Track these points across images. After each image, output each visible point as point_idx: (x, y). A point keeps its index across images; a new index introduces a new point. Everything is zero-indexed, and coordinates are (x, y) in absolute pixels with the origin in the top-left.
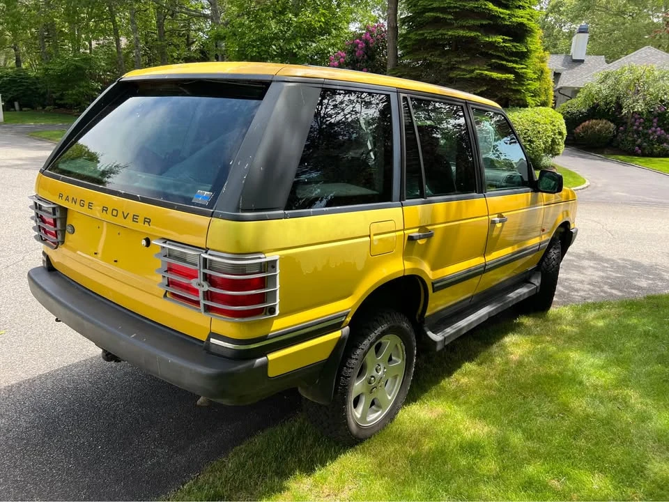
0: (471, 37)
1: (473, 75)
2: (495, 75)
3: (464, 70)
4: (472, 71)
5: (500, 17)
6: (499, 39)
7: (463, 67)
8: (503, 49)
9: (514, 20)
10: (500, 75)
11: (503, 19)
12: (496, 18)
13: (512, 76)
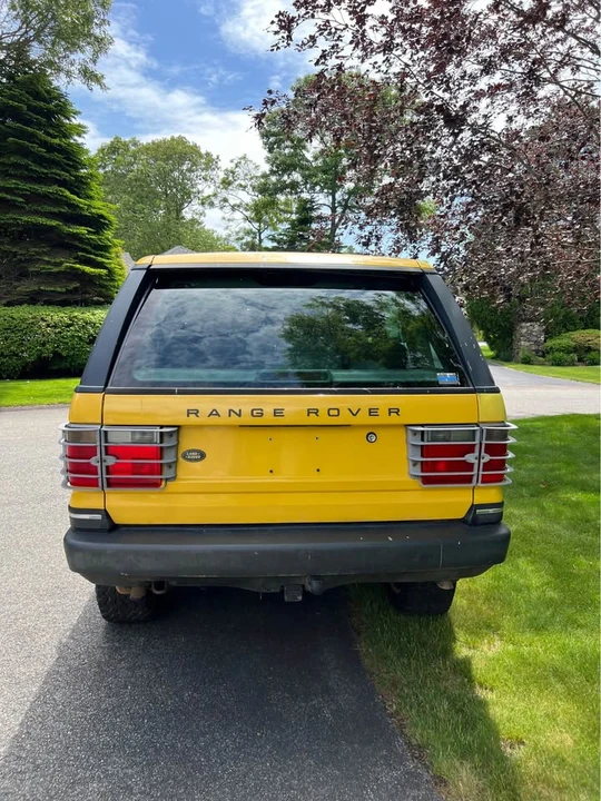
0: (53, 226)
1: (62, 268)
2: (88, 269)
3: (48, 263)
4: (61, 264)
5: (78, 206)
6: (83, 230)
7: (46, 259)
8: (89, 242)
9: (94, 211)
10: (93, 270)
11: (82, 209)
12: (74, 206)
13: (104, 272)
